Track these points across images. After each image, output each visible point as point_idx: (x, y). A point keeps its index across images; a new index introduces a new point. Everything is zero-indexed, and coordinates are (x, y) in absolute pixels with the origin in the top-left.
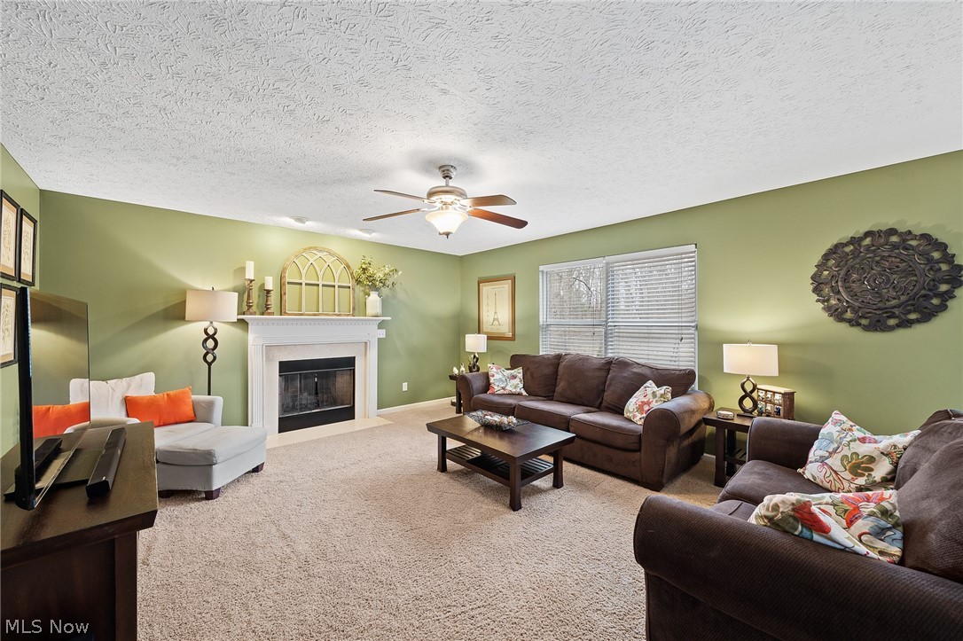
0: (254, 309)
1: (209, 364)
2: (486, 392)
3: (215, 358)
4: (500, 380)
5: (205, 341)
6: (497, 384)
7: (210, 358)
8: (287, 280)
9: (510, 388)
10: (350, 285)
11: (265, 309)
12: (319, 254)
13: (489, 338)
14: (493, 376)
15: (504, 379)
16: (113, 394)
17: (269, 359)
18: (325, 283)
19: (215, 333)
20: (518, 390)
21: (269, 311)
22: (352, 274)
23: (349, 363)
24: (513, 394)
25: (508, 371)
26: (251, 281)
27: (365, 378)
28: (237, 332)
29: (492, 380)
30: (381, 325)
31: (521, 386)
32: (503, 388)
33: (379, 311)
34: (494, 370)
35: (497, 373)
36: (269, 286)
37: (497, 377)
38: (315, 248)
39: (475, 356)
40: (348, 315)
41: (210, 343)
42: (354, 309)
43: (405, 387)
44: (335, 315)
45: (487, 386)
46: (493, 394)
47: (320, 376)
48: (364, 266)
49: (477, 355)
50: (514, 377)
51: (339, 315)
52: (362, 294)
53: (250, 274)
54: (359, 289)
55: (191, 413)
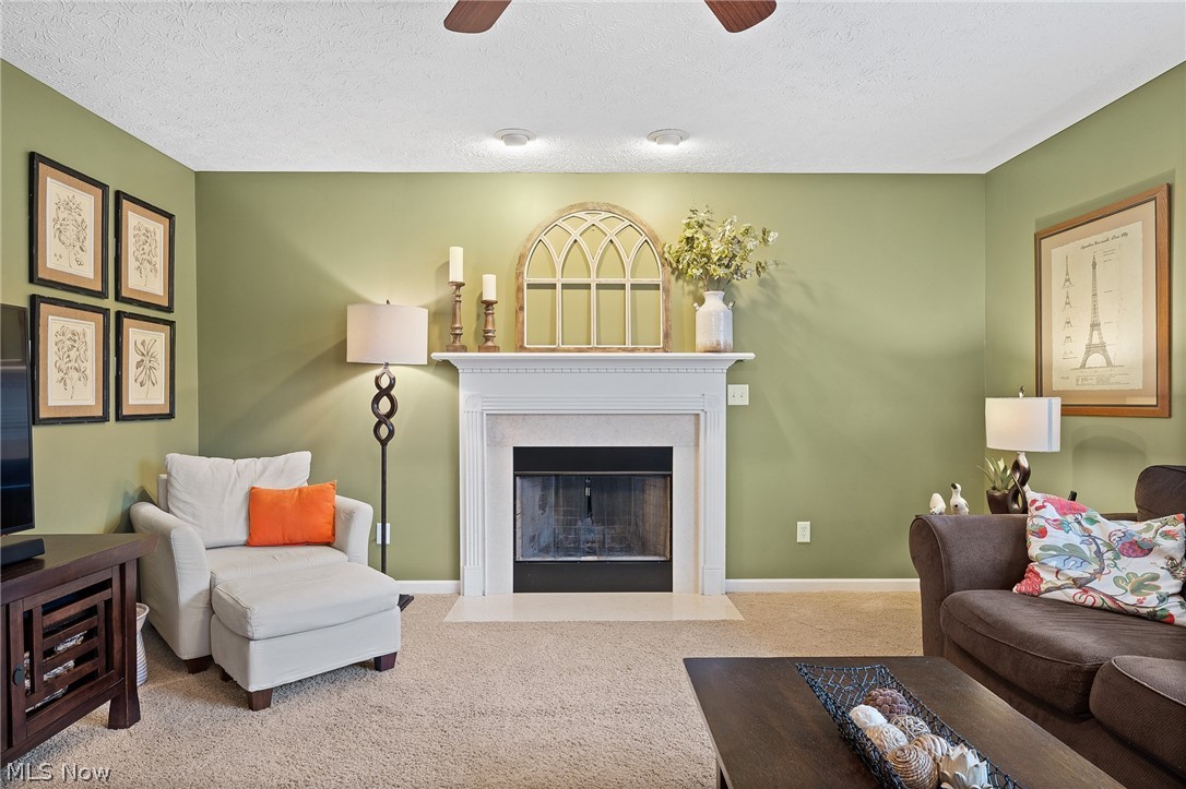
0: (463, 340)
1: (384, 443)
2: (1007, 586)
3: (391, 433)
4: (1070, 552)
5: (376, 400)
6: (1053, 563)
7: (384, 432)
8: (527, 279)
9: (1109, 587)
10: (658, 280)
11: (485, 340)
12: (591, 219)
13: (1067, 411)
14: (1042, 533)
15: (1089, 551)
16: (235, 483)
17: (494, 442)
18: (603, 281)
19: (391, 386)
20: (1151, 601)
21: (490, 344)
22: (662, 256)
23: (659, 460)
24: (1121, 612)
25: (1113, 526)
26: (459, 286)
27: (697, 500)
28: (434, 382)
29: (1035, 547)
30: (736, 373)
31: (1171, 585)
32: (1079, 583)
33: (724, 336)
34: (1051, 512)
35: (1060, 525)
36: (490, 295)
37: (1056, 537)
38: (583, 207)
39: (1016, 466)
40: (653, 350)
41: (385, 406)
42: (667, 336)
43: (803, 532)
44: (624, 350)
45: (1014, 569)
46: (1034, 598)
47: (596, 483)
48: (689, 233)
49: (1024, 462)
50: (1141, 549)
51: (633, 350)
52: (688, 300)
53: (456, 274)
54: (680, 289)
55: (327, 530)
